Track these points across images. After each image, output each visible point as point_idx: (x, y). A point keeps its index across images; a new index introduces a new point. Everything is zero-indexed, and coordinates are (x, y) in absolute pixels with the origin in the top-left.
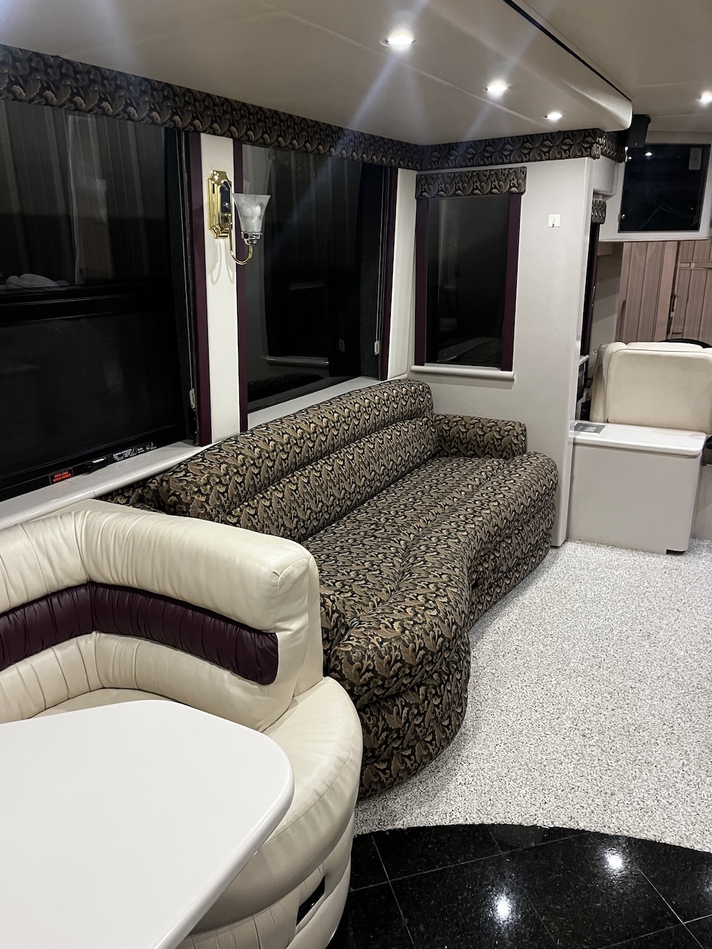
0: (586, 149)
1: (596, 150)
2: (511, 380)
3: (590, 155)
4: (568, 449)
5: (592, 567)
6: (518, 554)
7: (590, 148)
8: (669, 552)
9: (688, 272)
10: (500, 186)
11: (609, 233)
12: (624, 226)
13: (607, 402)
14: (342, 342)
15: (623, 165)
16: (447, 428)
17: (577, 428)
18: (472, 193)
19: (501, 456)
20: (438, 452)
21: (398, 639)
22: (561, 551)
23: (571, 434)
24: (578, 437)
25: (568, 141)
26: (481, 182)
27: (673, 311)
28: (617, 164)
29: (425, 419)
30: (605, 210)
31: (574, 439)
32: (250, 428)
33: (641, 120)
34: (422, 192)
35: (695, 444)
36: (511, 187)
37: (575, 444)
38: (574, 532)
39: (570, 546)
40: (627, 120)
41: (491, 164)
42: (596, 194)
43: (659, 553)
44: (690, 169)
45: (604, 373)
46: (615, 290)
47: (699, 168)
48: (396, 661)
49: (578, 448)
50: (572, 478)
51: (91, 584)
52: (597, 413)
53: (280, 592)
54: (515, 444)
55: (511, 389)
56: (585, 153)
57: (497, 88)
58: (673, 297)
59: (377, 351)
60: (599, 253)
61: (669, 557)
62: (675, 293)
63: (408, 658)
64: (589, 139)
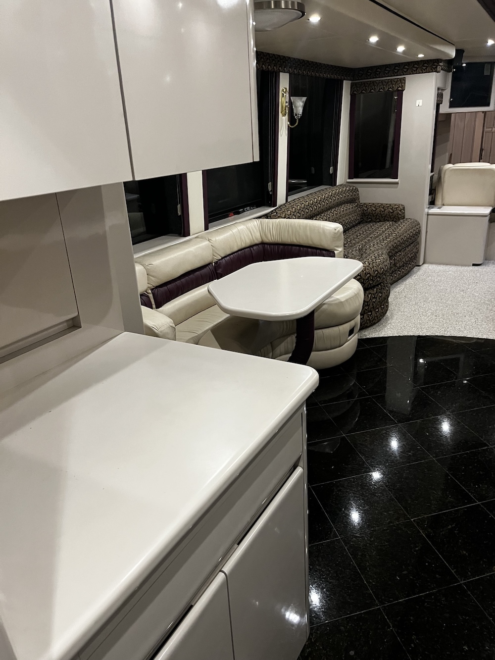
0: (434, 68)
1: (439, 68)
2: (397, 183)
3: (436, 71)
4: (425, 217)
5: (436, 272)
6: (404, 260)
7: (436, 68)
8: (474, 265)
9: (491, 134)
10: (393, 87)
11: (445, 108)
12: (452, 105)
13: (444, 195)
14: (313, 169)
15: (451, 74)
16: (366, 209)
17: (428, 208)
18: (379, 91)
19: (393, 221)
20: (361, 221)
21: (368, 266)
22: (421, 267)
23: (426, 210)
24: (430, 211)
25: (426, 65)
26: (383, 85)
27: (481, 159)
28: (448, 73)
29: (356, 204)
30: (442, 97)
31: (428, 212)
32: (288, 201)
33: (459, 52)
34: (354, 91)
35: (487, 211)
36: (398, 88)
37: (428, 215)
38: (428, 260)
39: (426, 266)
40: (453, 54)
41: (379, 77)
42: (438, 89)
43: (469, 266)
44: (485, 74)
45: (442, 180)
46: (447, 140)
47: (489, 74)
48: (368, 274)
49: (429, 216)
50: (426, 232)
51: (263, 243)
52: (439, 202)
53: (336, 236)
54: (400, 214)
55: (397, 188)
56: (434, 70)
57: (401, 49)
58: (482, 150)
59: (331, 172)
60: (440, 119)
61: (474, 267)
62: (483, 147)
63: (372, 273)
64: (436, 64)
